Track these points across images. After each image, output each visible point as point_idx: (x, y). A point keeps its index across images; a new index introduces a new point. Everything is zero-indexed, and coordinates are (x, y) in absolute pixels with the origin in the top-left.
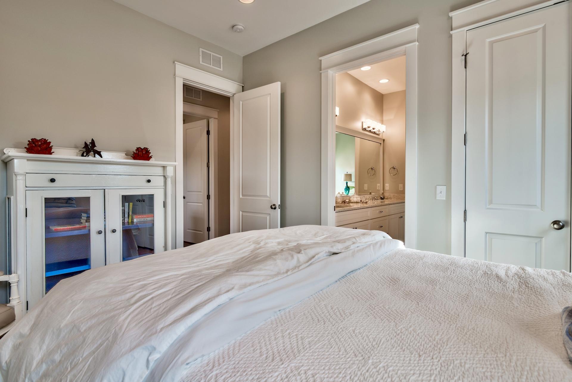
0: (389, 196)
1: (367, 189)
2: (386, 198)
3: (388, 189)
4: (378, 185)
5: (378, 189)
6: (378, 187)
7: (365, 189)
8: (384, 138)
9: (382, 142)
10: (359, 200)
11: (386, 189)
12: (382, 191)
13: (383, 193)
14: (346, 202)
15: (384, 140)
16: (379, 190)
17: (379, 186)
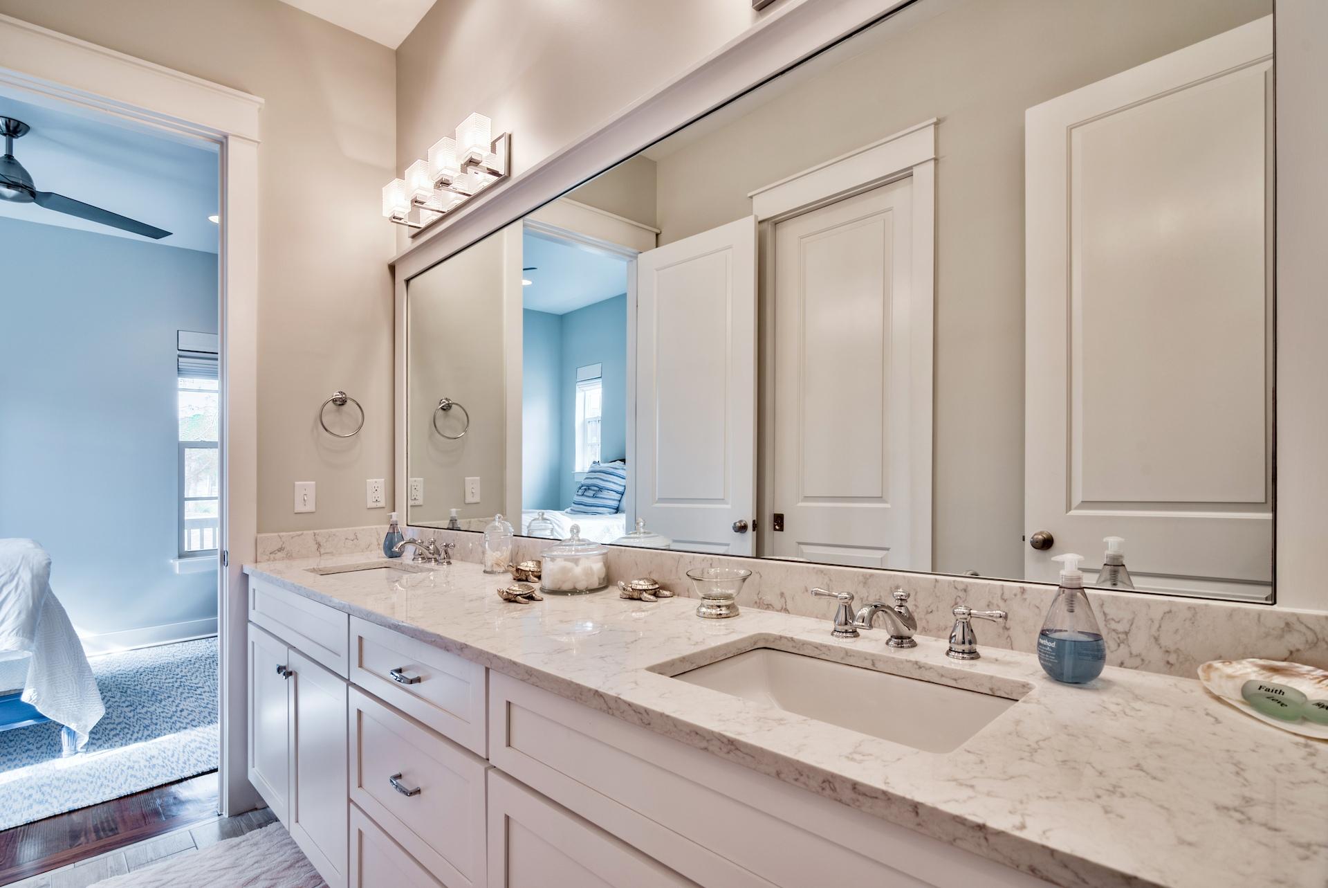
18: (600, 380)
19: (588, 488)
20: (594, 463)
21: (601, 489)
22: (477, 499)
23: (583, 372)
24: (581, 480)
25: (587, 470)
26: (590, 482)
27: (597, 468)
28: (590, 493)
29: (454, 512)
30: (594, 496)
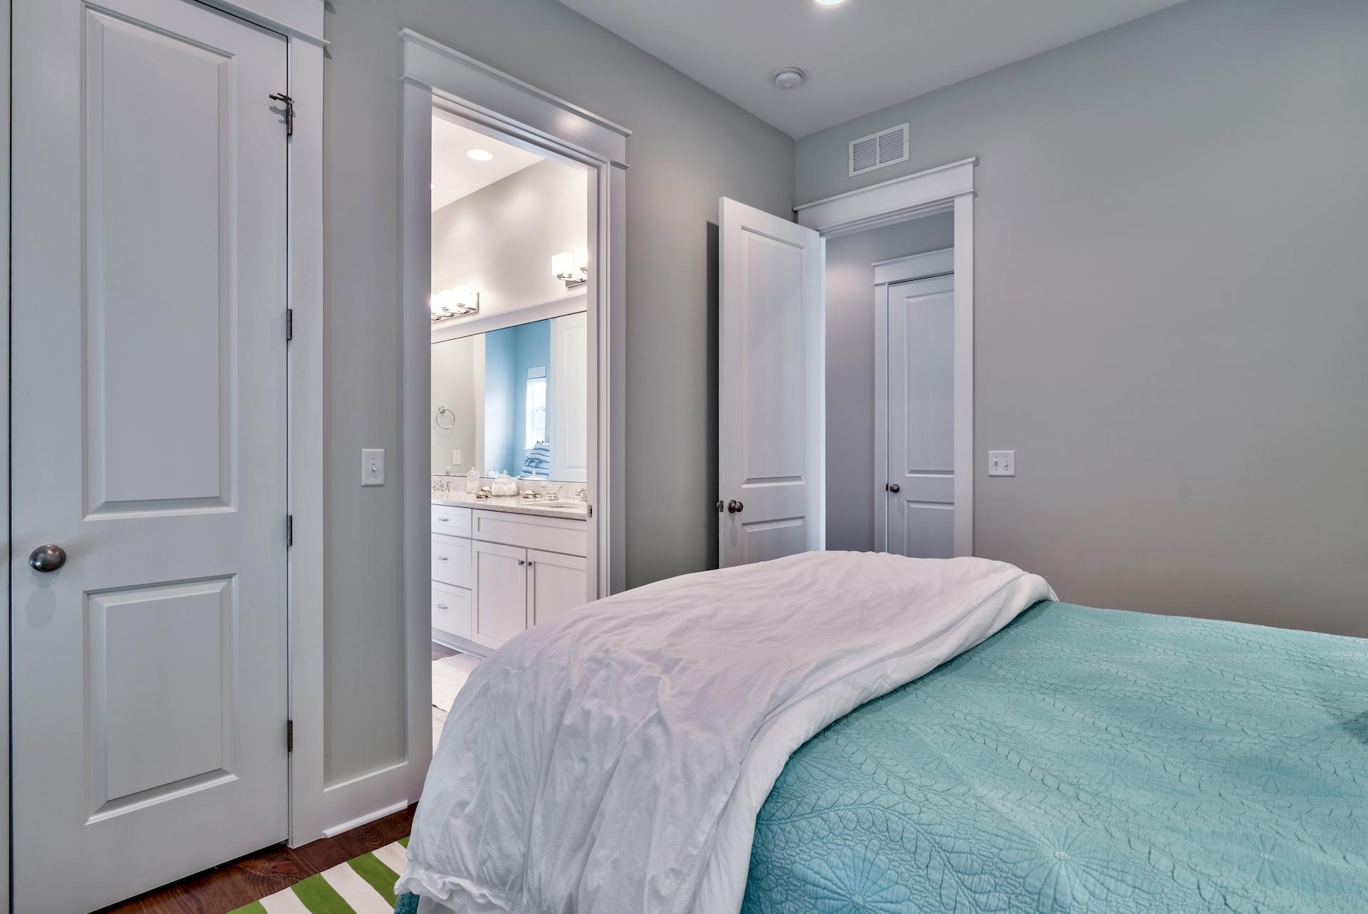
18: (545, 379)
19: (532, 461)
20: (538, 442)
21: (541, 462)
22: (459, 463)
23: (532, 372)
24: (528, 455)
25: (533, 447)
26: (533, 456)
27: (539, 446)
28: (534, 464)
29: (448, 468)
30: (536, 467)
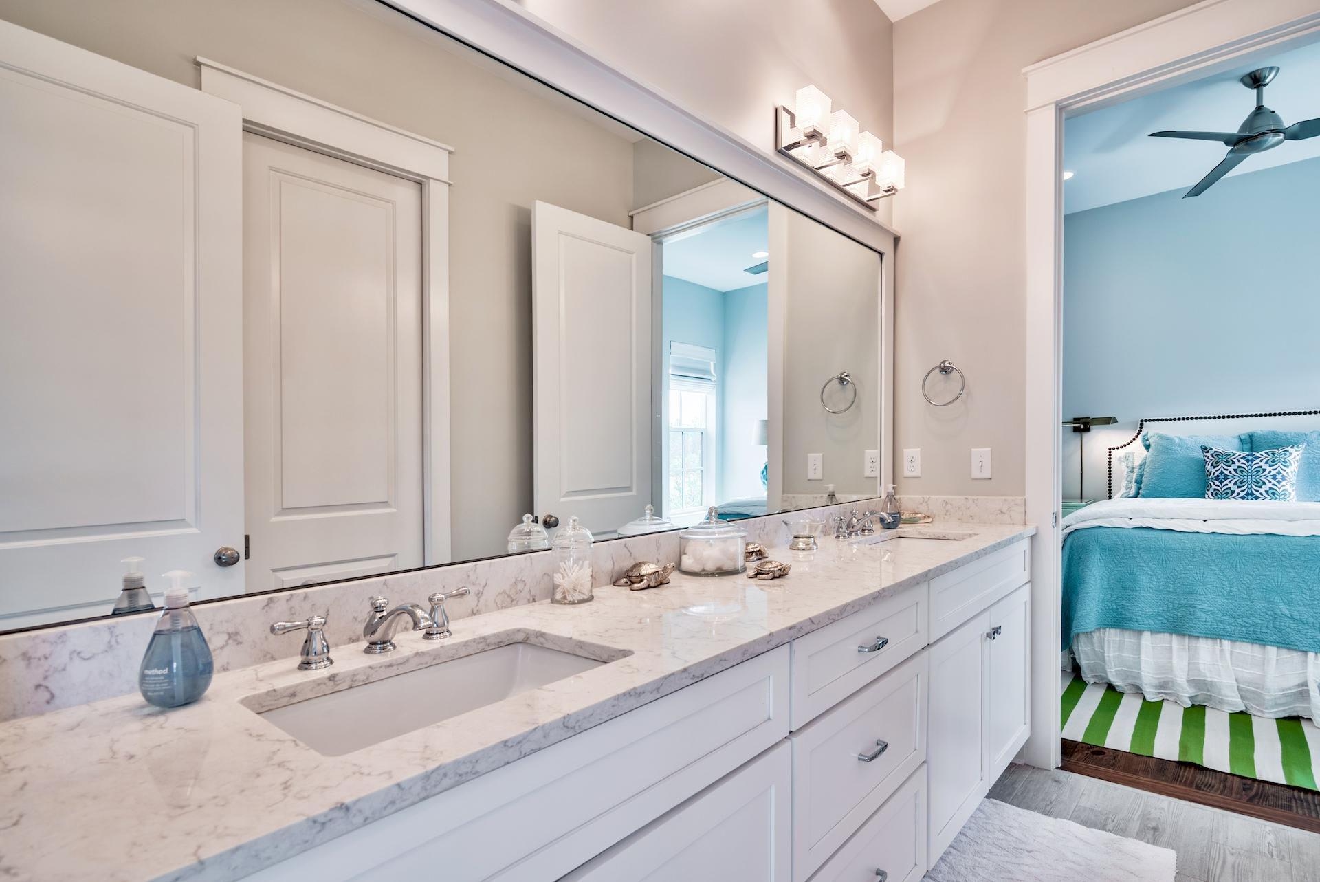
0: (923, 509)
1: (819, 475)
2: (906, 516)
3: (917, 473)
4: (871, 453)
5: (868, 473)
6: (868, 465)
7: (811, 475)
8: (896, 228)
9: (887, 248)
10: (733, 558)
11: (907, 473)
12: (886, 487)
13: (891, 497)
14: (641, 578)
15: (896, 240)
16: (876, 478)
17: (874, 459)
